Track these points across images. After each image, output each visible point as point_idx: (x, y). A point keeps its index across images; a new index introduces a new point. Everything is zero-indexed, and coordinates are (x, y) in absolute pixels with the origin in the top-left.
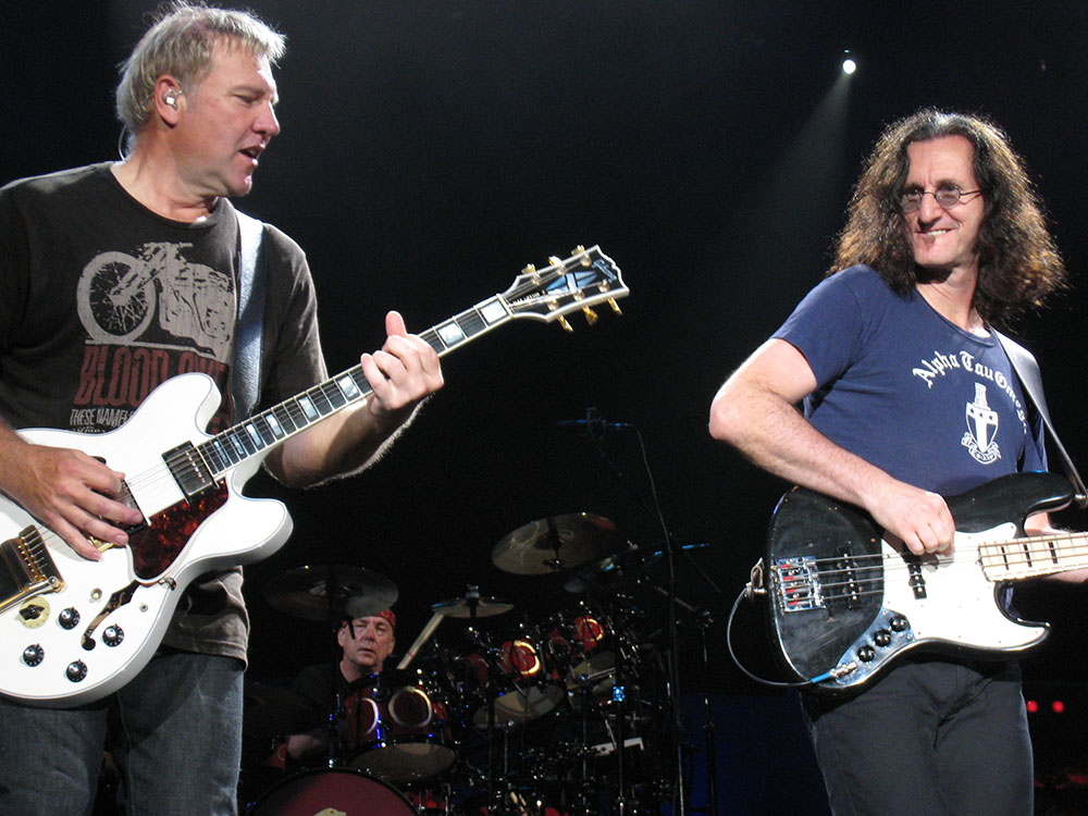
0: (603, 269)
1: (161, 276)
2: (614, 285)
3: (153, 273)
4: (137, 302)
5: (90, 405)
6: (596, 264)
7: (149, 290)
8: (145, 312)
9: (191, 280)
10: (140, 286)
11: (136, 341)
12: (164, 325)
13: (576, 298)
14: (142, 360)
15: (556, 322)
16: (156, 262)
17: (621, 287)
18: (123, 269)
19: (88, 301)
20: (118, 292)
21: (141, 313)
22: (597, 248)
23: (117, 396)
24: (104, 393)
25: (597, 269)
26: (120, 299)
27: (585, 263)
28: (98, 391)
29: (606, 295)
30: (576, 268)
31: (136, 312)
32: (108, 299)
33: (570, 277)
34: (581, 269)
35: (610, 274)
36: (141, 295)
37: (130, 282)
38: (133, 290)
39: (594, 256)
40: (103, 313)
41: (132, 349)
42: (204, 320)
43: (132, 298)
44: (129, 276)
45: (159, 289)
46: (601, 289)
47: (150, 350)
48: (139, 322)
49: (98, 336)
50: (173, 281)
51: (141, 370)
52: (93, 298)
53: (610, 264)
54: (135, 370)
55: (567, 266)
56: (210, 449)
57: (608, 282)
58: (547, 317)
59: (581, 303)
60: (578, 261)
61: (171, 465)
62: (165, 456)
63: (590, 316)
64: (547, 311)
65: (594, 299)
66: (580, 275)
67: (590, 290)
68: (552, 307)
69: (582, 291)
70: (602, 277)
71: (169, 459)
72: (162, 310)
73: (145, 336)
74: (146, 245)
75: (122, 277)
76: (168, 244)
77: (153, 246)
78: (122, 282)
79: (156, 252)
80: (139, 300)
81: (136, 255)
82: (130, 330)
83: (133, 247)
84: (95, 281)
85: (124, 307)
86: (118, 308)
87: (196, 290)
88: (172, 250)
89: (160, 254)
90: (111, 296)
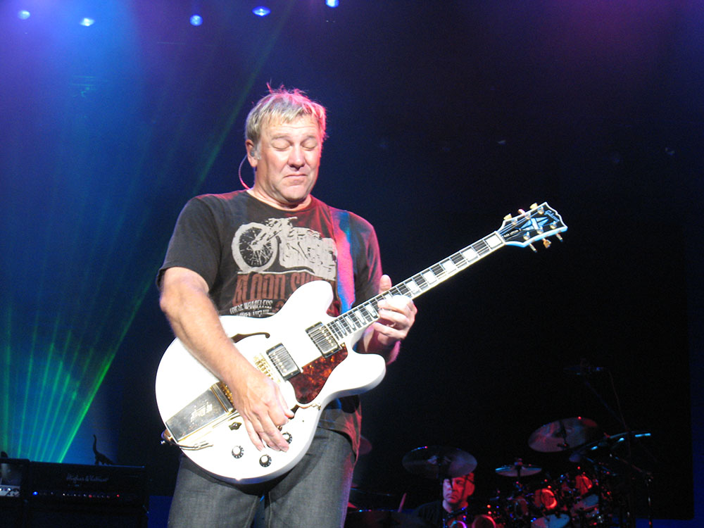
0: (551, 215)
1: (280, 235)
2: (559, 225)
3: (275, 233)
4: (267, 248)
6: (546, 213)
7: (274, 242)
8: (271, 255)
9: (296, 235)
10: (268, 240)
12: (282, 263)
13: (538, 232)
14: (269, 280)
15: (528, 247)
16: (276, 227)
17: (562, 226)
18: (258, 231)
19: (238, 249)
20: (255, 243)
21: (269, 255)
22: (546, 203)
23: (255, 297)
24: (248, 297)
25: (547, 216)
26: (257, 247)
27: (541, 213)
29: (554, 231)
30: (535, 215)
31: (267, 254)
32: (250, 248)
33: (534, 221)
34: (539, 216)
35: (555, 218)
36: (269, 244)
37: (262, 238)
38: (264, 242)
39: (545, 208)
41: (263, 275)
43: (264, 246)
44: (261, 234)
45: (279, 242)
46: (552, 227)
47: (274, 275)
48: (268, 260)
49: (245, 268)
50: (286, 237)
51: (268, 285)
52: (241, 247)
53: (555, 213)
54: (265, 284)
55: (532, 214)
56: (335, 326)
57: (554, 223)
58: (523, 245)
59: (542, 236)
60: (536, 211)
61: (312, 336)
62: (307, 331)
63: (547, 244)
64: (523, 241)
65: (549, 233)
66: (538, 219)
67: (546, 228)
68: (525, 238)
69: (541, 228)
70: (551, 220)
71: (310, 333)
72: (281, 254)
73: (270, 269)
74: (270, 219)
75: (257, 235)
76: (282, 219)
77: (274, 220)
78: (258, 238)
79: (276, 222)
80: (268, 247)
81: (265, 224)
82: (263, 265)
83: (262, 220)
84: (242, 238)
85: (259, 251)
86: (256, 252)
87: (300, 240)
88: (285, 221)
89: (278, 224)
90: (251, 246)
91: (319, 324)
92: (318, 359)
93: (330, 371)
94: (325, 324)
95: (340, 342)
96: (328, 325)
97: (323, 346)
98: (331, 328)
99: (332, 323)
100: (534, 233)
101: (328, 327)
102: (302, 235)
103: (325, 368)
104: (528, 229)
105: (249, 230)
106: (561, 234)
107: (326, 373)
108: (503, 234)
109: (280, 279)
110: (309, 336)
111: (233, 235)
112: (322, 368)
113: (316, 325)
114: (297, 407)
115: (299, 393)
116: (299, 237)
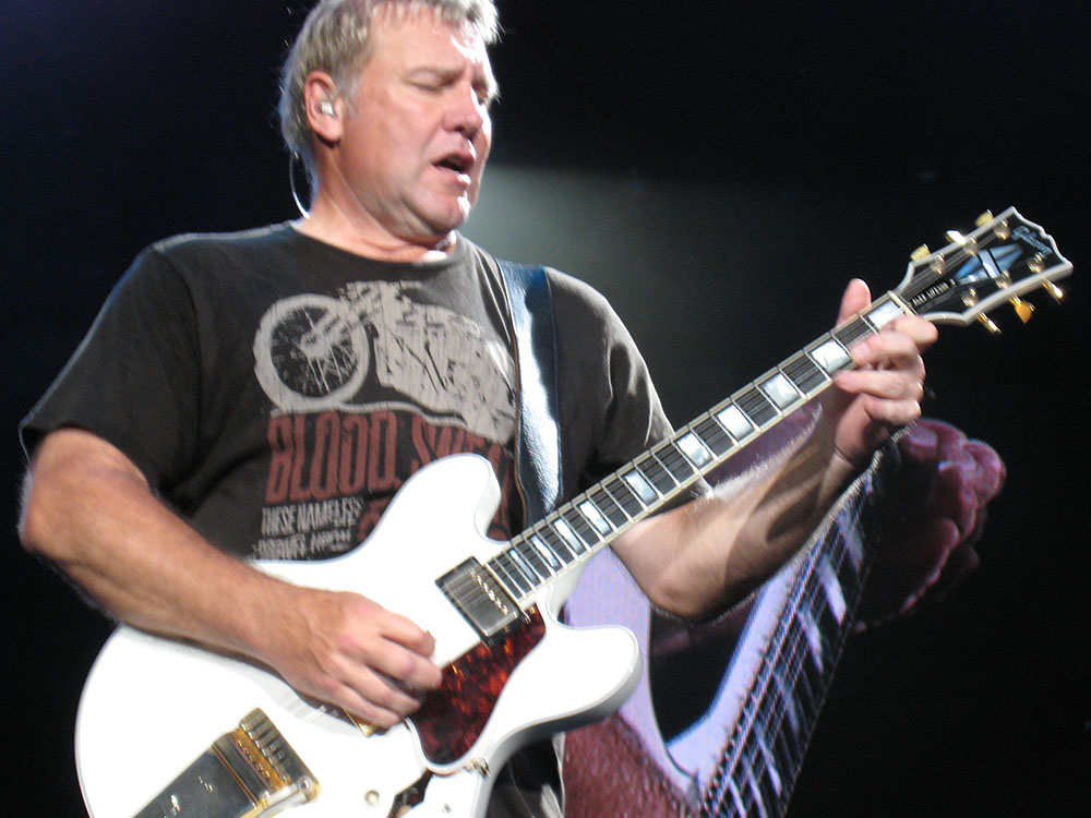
0: (1029, 239)
1: (377, 321)
2: (1051, 261)
3: (363, 316)
4: (341, 353)
5: (288, 502)
6: (1017, 234)
7: (359, 338)
8: (354, 368)
9: (421, 324)
10: (344, 331)
11: (348, 402)
12: (384, 378)
13: (999, 284)
14: (355, 432)
15: (977, 325)
16: (366, 304)
17: (1059, 262)
18: (318, 314)
19: (269, 355)
20: (314, 341)
21: (349, 366)
22: (1013, 210)
23: (323, 483)
24: (305, 482)
25: (1020, 242)
26: (317, 348)
27: (1003, 235)
28: (296, 480)
29: (1040, 276)
30: (989, 242)
31: (341, 363)
32: (298, 351)
33: (985, 256)
34: (998, 243)
35: (1041, 246)
36: (347, 343)
37: (328, 329)
38: (335, 336)
39: (1013, 223)
40: (294, 371)
41: (341, 415)
42: (444, 373)
43: (335, 348)
44: (327, 320)
45: (372, 333)
46: (1033, 268)
47: (368, 416)
48: (347, 379)
50: (393, 326)
51: (355, 445)
52: (275, 352)
53: (1037, 232)
54: (347, 448)
55: (979, 239)
56: (507, 564)
57: (1039, 257)
58: (965, 317)
59: (1008, 291)
60: (991, 232)
61: (452, 594)
62: (440, 582)
63: (1023, 310)
64: (962, 309)
65: (1025, 284)
66: (997, 252)
67: (1019, 272)
68: (968, 302)
69: (1006, 274)
70: (1028, 252)
71: (447, 585)
72: (380, 361)
73: (358, 399)
74: (349, 286)
75: (316, 321)
76: (382, 284)
77: (360, 286)
78: (318, 329)
79: (365, 292)
80: (343, 349)
81: (336, 296)
82: (335, 388)
83: (331, 289)
84: (279, 331)
85: (322, 360)
86: (315, 363)
87: (430, 337)
88: (390, 290)
89: (373, 295)
90: (302, 347)
91: (471, 561)
92: (473, 652)
93: (503, 677)
94: (484, 560)
95: (524, 603)
96: (492, 563)
97: (481, 617)
98: (498, 570)
99: (501, 557)
100: (986, 288)
101: (489, 568)
102: (438, 326)
103: (491, 670)
104: (972, 278)
105: (295, 313)
106: (1059, 282)
107: (493, 681)
108: (908, 297)
109: (384, 424)
110: (447, 593)
111: (254, 326)
112: (485, 670)
113: (461, 567)
114: (428, 775)
115: (431, 740)
116: (430, 330)
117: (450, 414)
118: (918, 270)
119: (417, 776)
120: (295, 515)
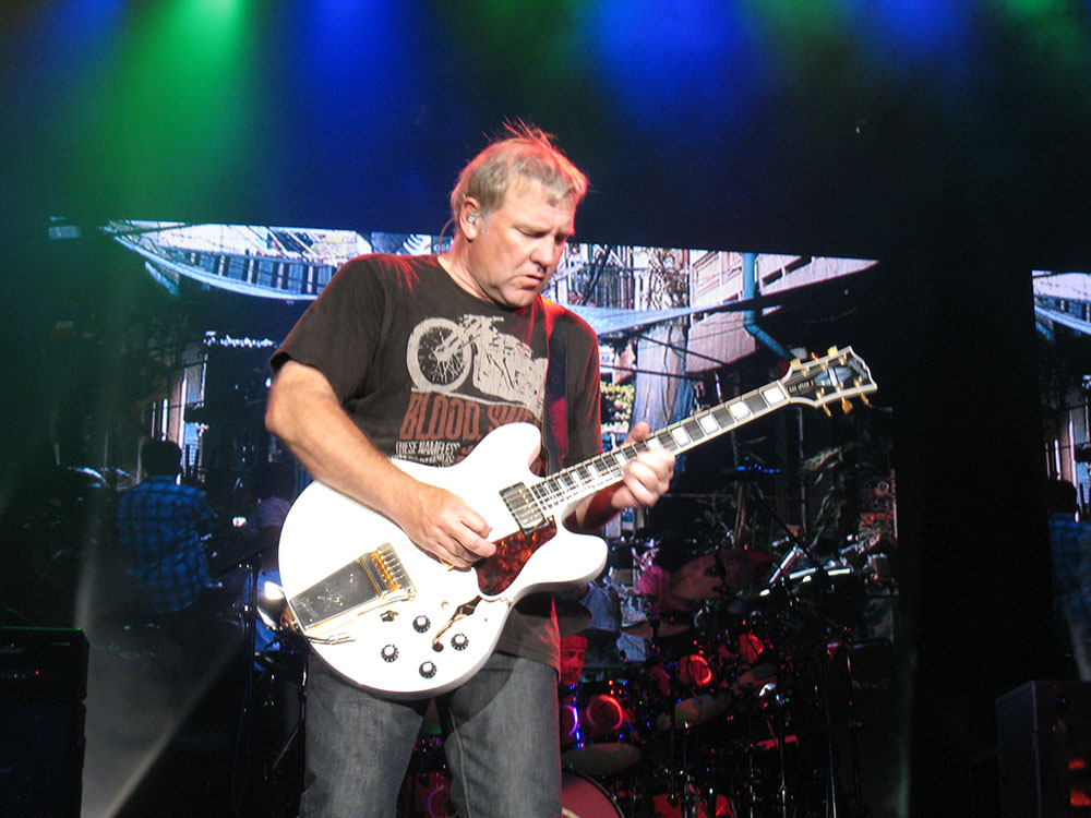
0: (857, 368)
1: (477, 342)
2: (866, 382)
3: (471, 338)
4: (456, 360)
5: (414, 439)
6: (850, 363)
7: (467, 352)
8: (462, 370)
9: (502, 347)
10: (460, 347)
11: (454, 391)
12: (476, 383)
13: (837, 389)
14: (457, 408)
15: (821, 408)
16: (473, 330)
17: (870, 383)
18: (447, 333)
19: (416, 353)
20: (441, 350)
21: (459, 370)
22: (850, 349)
23: (436, 432)
24: (425, 430)
25: (852, 368)
26: (443, 356)
27: (842, 362)
28: (419, 429)
29: (859, 389)
30: (834, 364)
31: (455, 367)
32: (433, 355)
33: (831, 372)
34: (839, 366)
35: (862, 372)
36: (460, 355)
37: (451, 344)
38: (454, 350)
39: (849, 356)
40: (428, 366)
41: (450, 399)
42: (513, 379)
43: (453, 356)
44: (451, 338)
45: (475, 351)
46: (856, 384)
47: (464, 401)
48: (457, 377)
49: (421, 384)
50: (487, 346)
51: (456, 415)
52: (420, 353)
53: (861, 365)
54: (452, 415)
55: (830, 361)
56: (541, 490)
57: (860, 379)
58: (815, 404)
59: (841, 394)
60: (836, 359)
61: (508, 501)
62: (502, 493)
63: (847, 407)
64: (815, 398)
65: (851, 392)
66: (838, 371)
67: (849, 384)
68: (819, 395)
69: (842, 384)
70: (855, 375)
71: (505, 496)
72: (476, 370)
73: (461, 390)
74: (465, 316)
75: (445, 338)
76: (483, 318)
77: (471, 317)
78: (446, 343)
79: (474, 321)
80: (458, 359)
81: (458, 323)
82: (449, 382)
83: (455, 317)
84: (424, 340)
85: (446, 364)
86: (441, 363)
87: (506, 356)
88: (486, 322)
89: (477, 324)
90: (435, 353)
91: (520, 485)
92: (515, 535)
93: (530, 553)
94: (528, 486)
95: (547, 515)
96: (533, 488)
97: (522, 517)
98: (536, 493)
99: (538, 486)
100: (830, 390)
101: (531, 492)
102: (510, 349)
103: (525, 549)
104: (823, 383)
105: (434, 329)
106: (868, 395)
107: (523, 555)
108: (787, 386)
109: (473, 410)
110: (505, 500)
112: (519, 547)
113: (515, 486)
114: (478, 599)
115: (483, 579)
116: (507, 351)
117: (515, 402)
118: (794, 372)
119: (472, 598)
120: (418, 445)
